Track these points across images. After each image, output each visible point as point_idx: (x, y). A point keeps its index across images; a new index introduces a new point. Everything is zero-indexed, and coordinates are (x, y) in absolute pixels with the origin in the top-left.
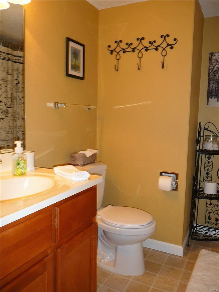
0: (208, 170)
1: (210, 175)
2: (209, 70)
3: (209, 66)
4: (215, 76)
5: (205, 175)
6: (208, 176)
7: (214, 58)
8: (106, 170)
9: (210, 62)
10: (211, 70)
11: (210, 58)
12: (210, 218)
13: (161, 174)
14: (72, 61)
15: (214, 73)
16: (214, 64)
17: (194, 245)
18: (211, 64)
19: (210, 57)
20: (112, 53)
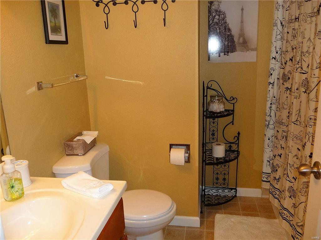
0: (213, 131)
1: (216, 136)
2: (209, 21)
3: (209, 16)
4: (216, 28)
5: (211, 136)
6: (214, 137)
7: (213, 7)
8: (108, 153)
9: (210, 12)
10: (211, 22)
11: (210, 8)
12: (217, 179)
13: (171, 146)
14: (50, 22)
15: (214, 24)
16: (214, 14)
17: (206, 211)
18: (211, 14)
19: (209, 6)
20: (97, 5)
